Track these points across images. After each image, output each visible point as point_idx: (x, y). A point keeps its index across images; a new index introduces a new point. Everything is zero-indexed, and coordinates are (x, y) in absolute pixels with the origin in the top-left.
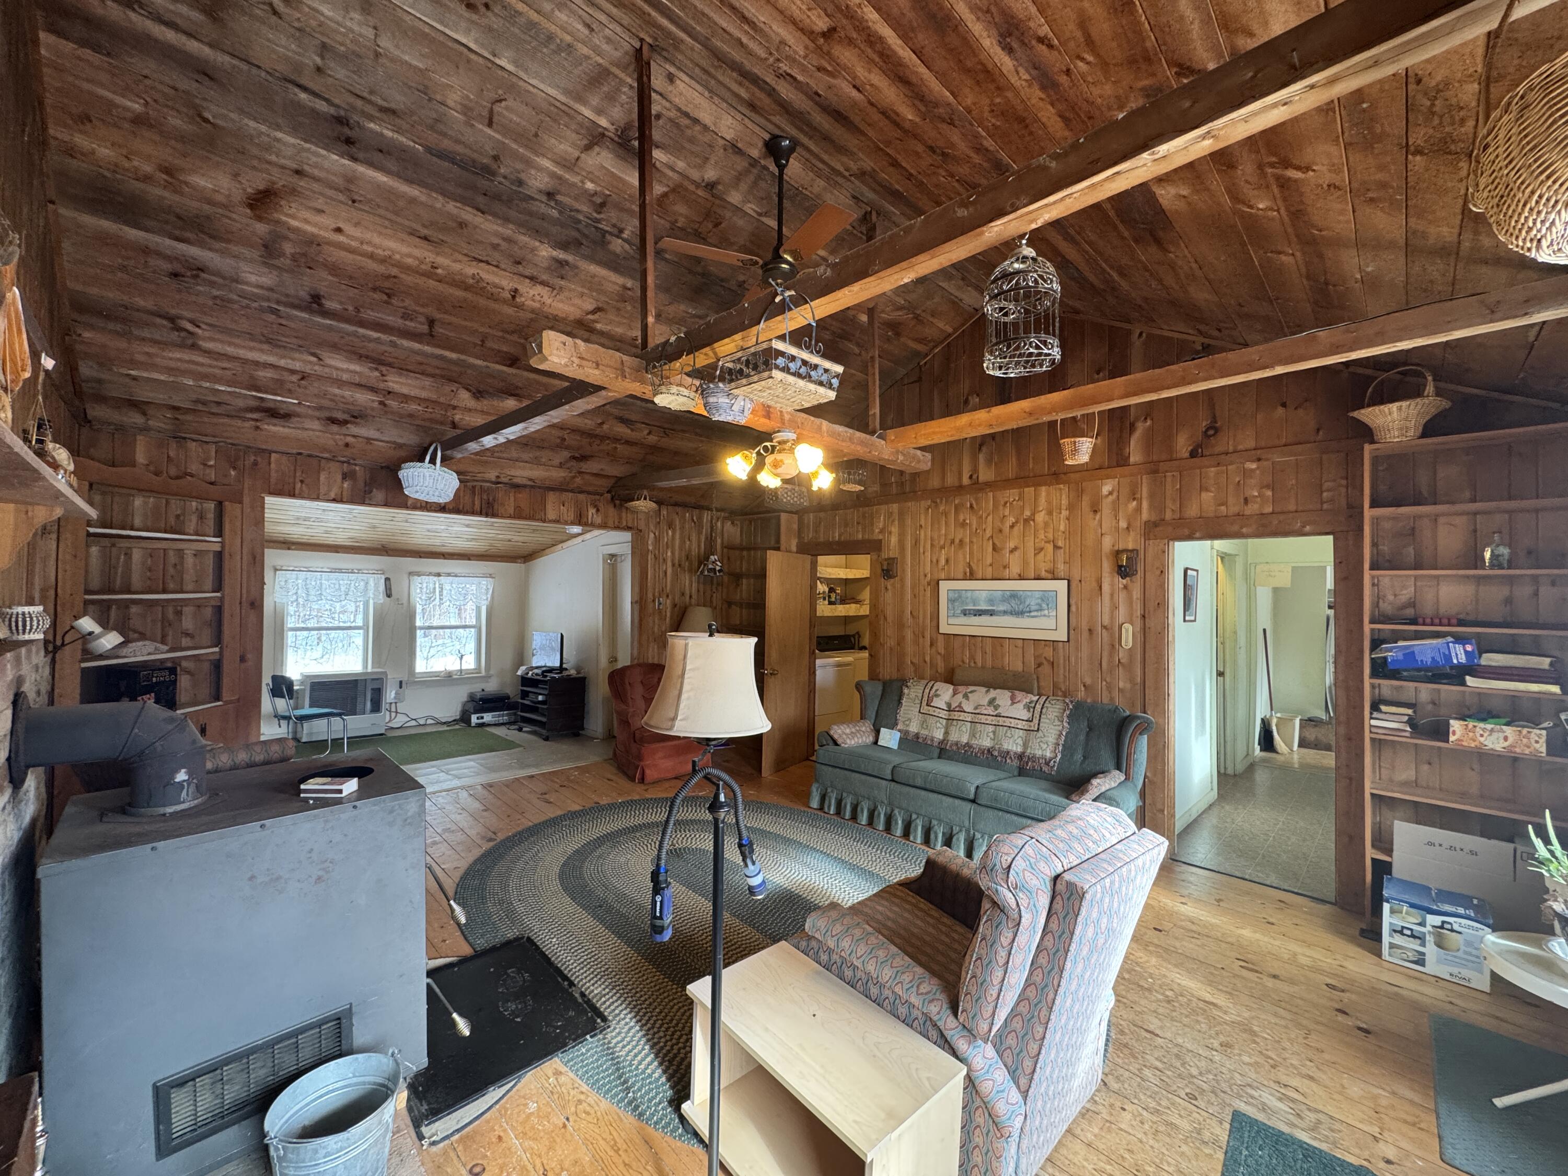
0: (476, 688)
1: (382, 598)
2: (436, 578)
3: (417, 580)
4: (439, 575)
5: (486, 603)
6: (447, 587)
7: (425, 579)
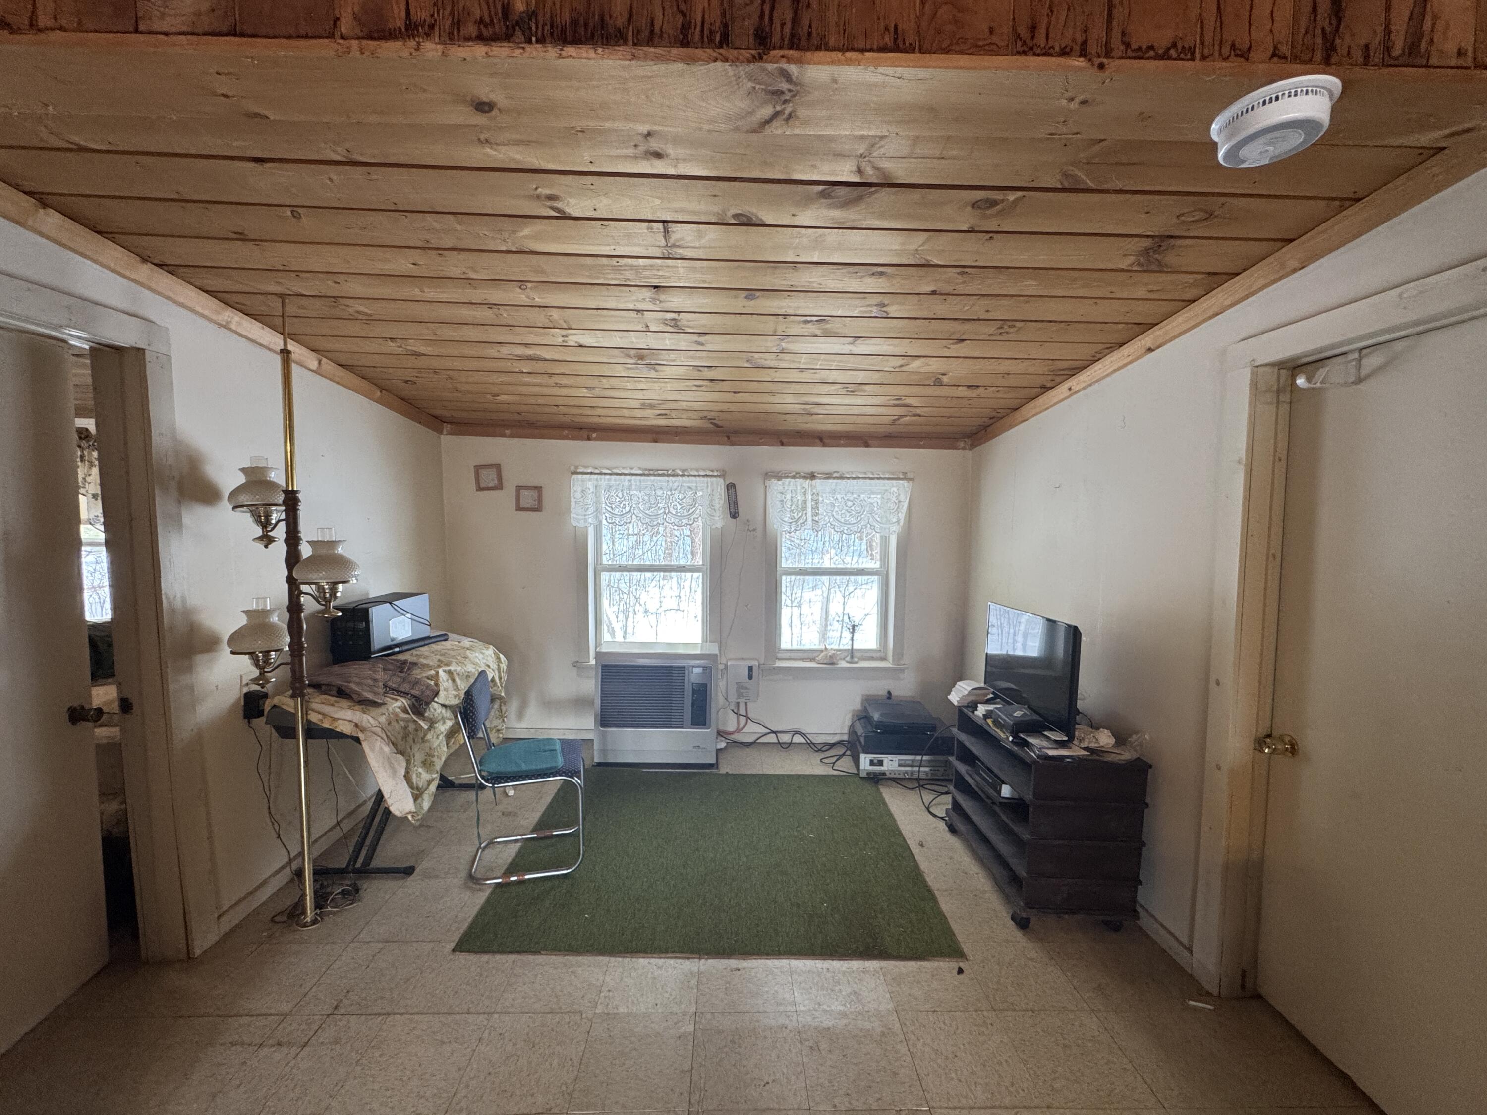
0: (879, 687)
1: (720, 520)
2: (807, 483)
3: (776, 486)
4: (812, 476)
5: (896, 529)
6: (826, 499)
7: (789, 484)
